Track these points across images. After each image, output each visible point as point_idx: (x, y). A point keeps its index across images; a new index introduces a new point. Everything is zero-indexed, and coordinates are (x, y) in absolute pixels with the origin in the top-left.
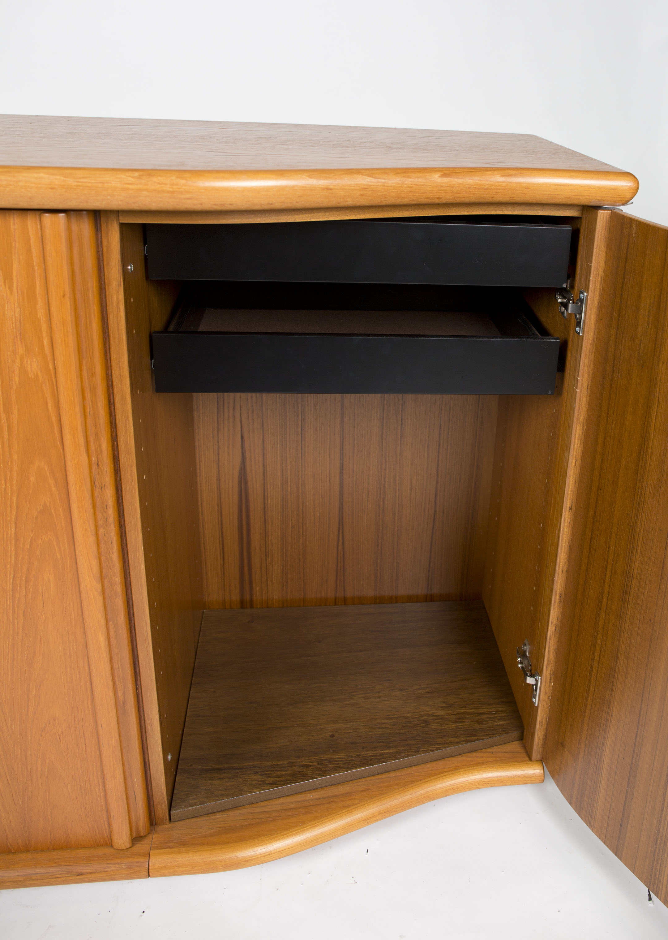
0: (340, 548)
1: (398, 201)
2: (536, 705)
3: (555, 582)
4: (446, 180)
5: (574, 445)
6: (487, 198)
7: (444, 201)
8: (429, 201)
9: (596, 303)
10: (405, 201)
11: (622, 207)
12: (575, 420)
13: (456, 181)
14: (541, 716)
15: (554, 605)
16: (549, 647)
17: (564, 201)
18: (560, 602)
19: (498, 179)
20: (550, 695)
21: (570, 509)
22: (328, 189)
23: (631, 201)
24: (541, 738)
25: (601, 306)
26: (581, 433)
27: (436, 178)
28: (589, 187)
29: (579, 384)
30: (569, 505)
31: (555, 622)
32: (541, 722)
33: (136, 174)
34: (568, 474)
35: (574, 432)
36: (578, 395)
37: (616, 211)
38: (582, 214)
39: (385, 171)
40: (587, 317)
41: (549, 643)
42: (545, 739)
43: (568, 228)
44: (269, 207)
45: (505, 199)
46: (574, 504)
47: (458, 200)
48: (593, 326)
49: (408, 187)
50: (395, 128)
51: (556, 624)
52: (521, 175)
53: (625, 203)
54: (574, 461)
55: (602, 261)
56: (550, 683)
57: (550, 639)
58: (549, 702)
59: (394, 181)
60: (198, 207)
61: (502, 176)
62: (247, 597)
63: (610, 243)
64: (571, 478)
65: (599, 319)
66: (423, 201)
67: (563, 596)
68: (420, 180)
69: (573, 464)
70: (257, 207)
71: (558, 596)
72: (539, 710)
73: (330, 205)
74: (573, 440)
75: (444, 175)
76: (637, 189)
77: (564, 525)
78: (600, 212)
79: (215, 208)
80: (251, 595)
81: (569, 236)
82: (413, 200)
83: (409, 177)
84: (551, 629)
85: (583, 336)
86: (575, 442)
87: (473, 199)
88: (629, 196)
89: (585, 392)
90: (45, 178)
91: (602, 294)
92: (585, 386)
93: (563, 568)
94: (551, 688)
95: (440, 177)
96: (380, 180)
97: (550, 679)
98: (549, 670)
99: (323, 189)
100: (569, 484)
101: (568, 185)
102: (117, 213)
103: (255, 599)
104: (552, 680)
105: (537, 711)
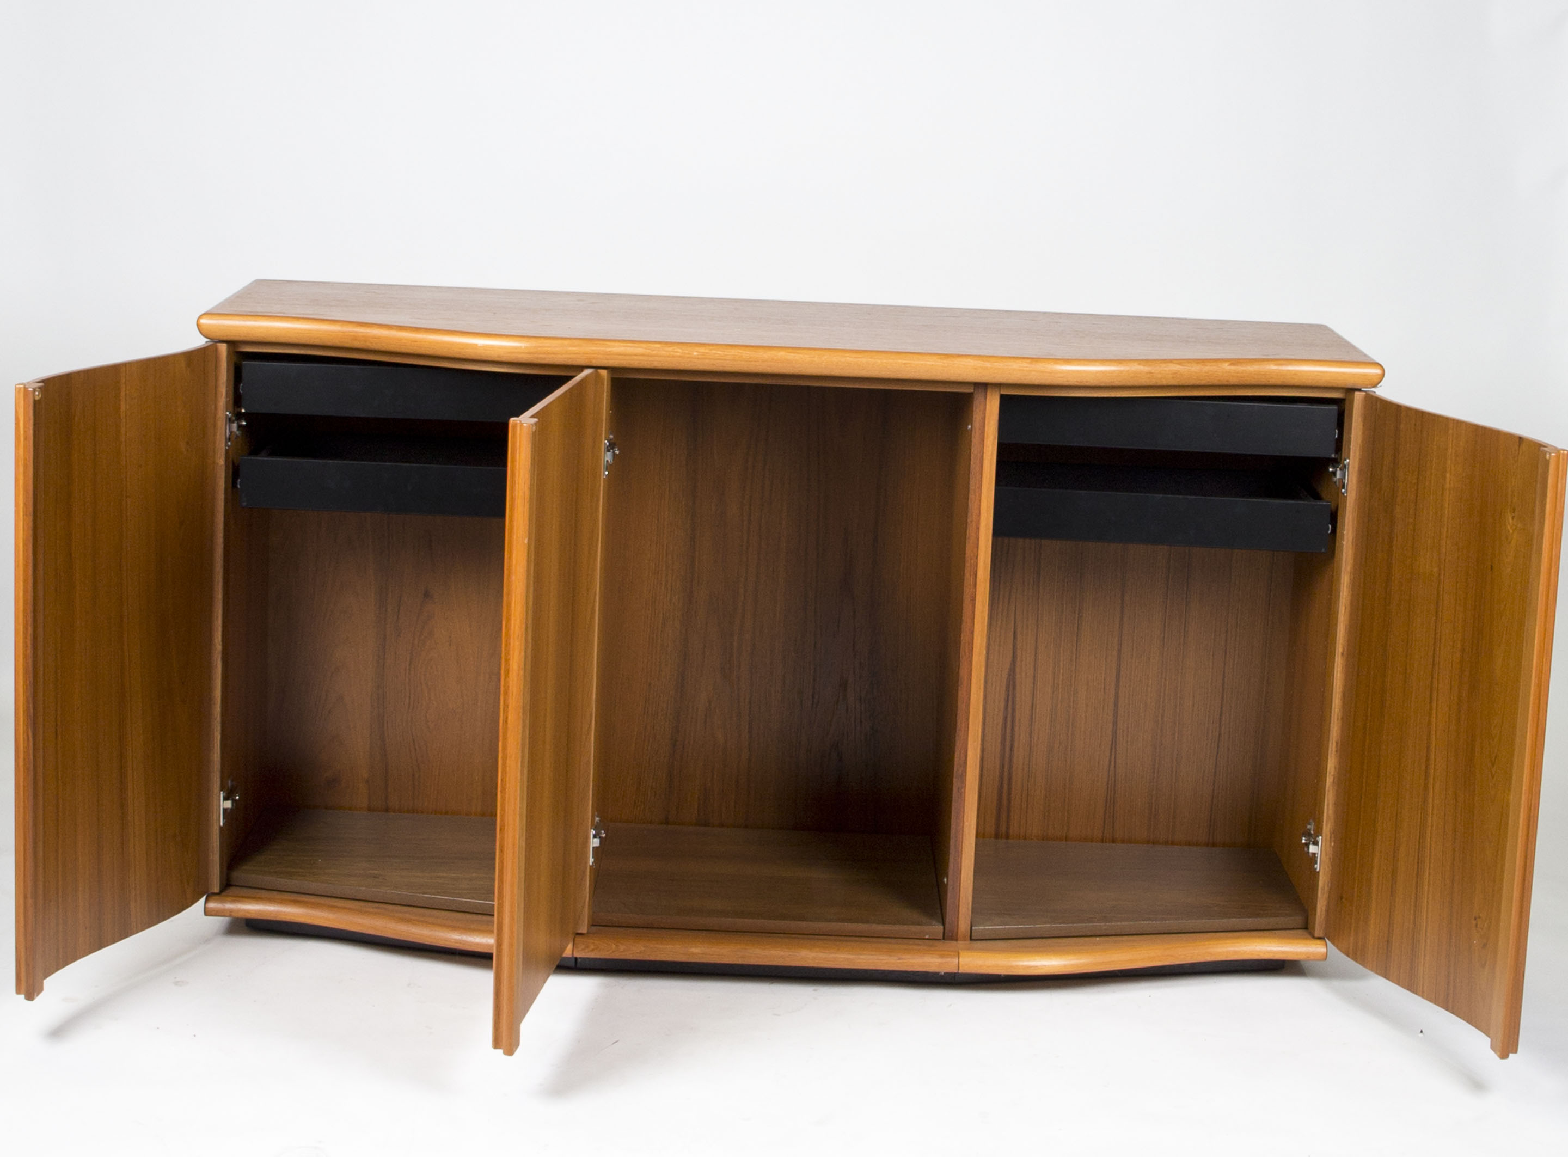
0: (1112, 768)
1: (1198, 383)
2: (1318, 870)
3: (1331, 728)
4: (1233, 368)
5: (1343, 593)
6: (1263, 381)
7: (1232, 383)
8: (1220, 383)
9: (1357, 469)
10: (1203, 383)
11: (1373, 389)
12: (1343, 569)
13: (1240, 368)
14: (1323, 881)
15: (1331, 753)
16: (1328, 800)
17: (1325, 385)
18: (1337, 751)
19: (1273, 367)
20: (1331, 856)
21: (1342, 654)
22: (1150, 373)
23: (1379, 385)
24: (1324, 908)
25: (1361, 471)
26: (1349, 581)
27: (1226, 366)
28: (1344, 373)
29: (1345, 537)
30: (1341, 650)
31: (1332, 773)
32: (1323, 889)
33: (1029, 361)
34: (1339, 620)
35: (1342, 581)
36: (1344, 547)
37: (1369, 393)
38: (1346, 396)
39: (1189, 361)
40: (1350, 479)
41: (1328, 795)
42: (1327, 911)
43: (1335, 407)
44: (1111, 384)
45: (1279, 383)
46: (1346, 649)
47: (1242, 383)
48: (1355, 488)
49: (1205, 372)
50: (1186, 319)
51: (1334, 775)
52: (1290, 364)
53: (1375, 386)
54: (1344, 608)
55: (1360, 433)
56: (1331, 842)
57: (1329, 791)
58: (1330, 865)
59: (1195, 368)
60: (1066, 383)
61: (1276, 365)
62: (1003, 829)
63: (1365, 418)
64: (1342, 624)
65: (1360, 481)
66: (1216, 382)
67: (1339, 745)
68: (1214, 367)
69: (1343, 612)
70: (1103, 384)
71: (1334, 744)
72: (1321, 874)
73: (1151, 384)
74: (1342, 589)
75: (1232, 364)
76: (1383, 375)
77: (1337, 671)
78: (1357, 393)
79: (1077, 384)
80: (1008, 828)
81: (1336, 413)
82: (1208, 382)
83: (1206, 366)
84: (1329, 780)
85: (1346, 497)
86: (1343, 590)
87: (1253, 382)
88: (1377, 380)
89: (1350, 544)
90: (971, 363)
91: (1361, 460)
92: (1351, 539)
93: (1338, 715)
94: (1332, 849)
95: (1229, 365)
96: (1185, 367)
97: (1331, 838)
98: (1329, 826)
99: (1147, 373)
100: (1340, 631)
101: (1326, 372)
102: (999, 386)
103: (1011, 832)
104: (1333, 839)
105: (1319, 875)
